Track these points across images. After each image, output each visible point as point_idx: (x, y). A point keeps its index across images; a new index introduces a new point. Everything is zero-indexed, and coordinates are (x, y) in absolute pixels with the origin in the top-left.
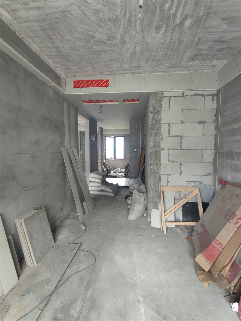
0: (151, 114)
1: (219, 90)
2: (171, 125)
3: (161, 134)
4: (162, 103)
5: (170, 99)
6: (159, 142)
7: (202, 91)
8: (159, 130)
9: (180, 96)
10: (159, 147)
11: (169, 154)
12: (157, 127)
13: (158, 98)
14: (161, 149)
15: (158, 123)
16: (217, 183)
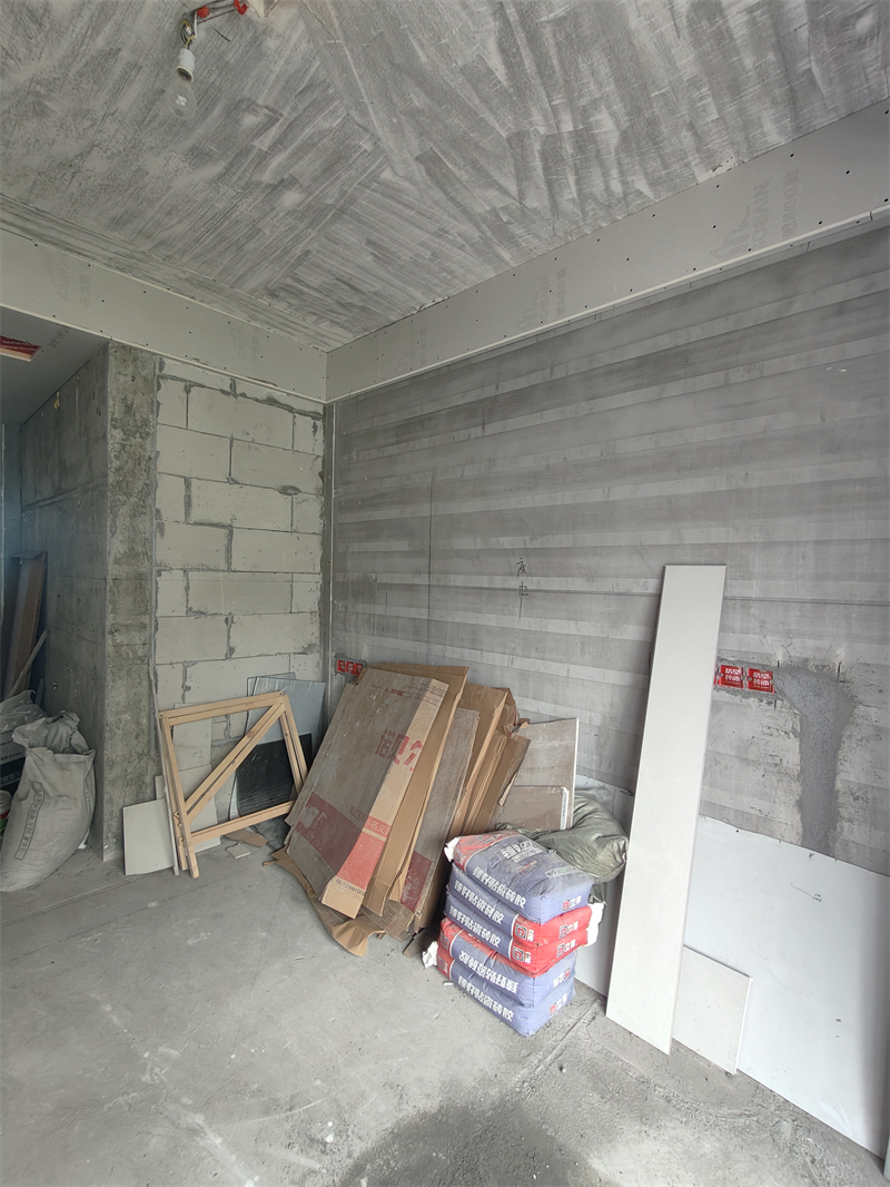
0: (115, 427)
1: (331, 406)
2: (194, 483)
3: (158, 511)
4: (160, 396)
5: (188, 391)
6: (148, 542)
7: (288, 394)
8: (148, 495)
9: (223, 392)
10: (150, 559)
11: (187, 589)
12: (139, 485)
13: (144, 373)
14: (155, 569)
15: (143, 467)
16: (331, 670)
